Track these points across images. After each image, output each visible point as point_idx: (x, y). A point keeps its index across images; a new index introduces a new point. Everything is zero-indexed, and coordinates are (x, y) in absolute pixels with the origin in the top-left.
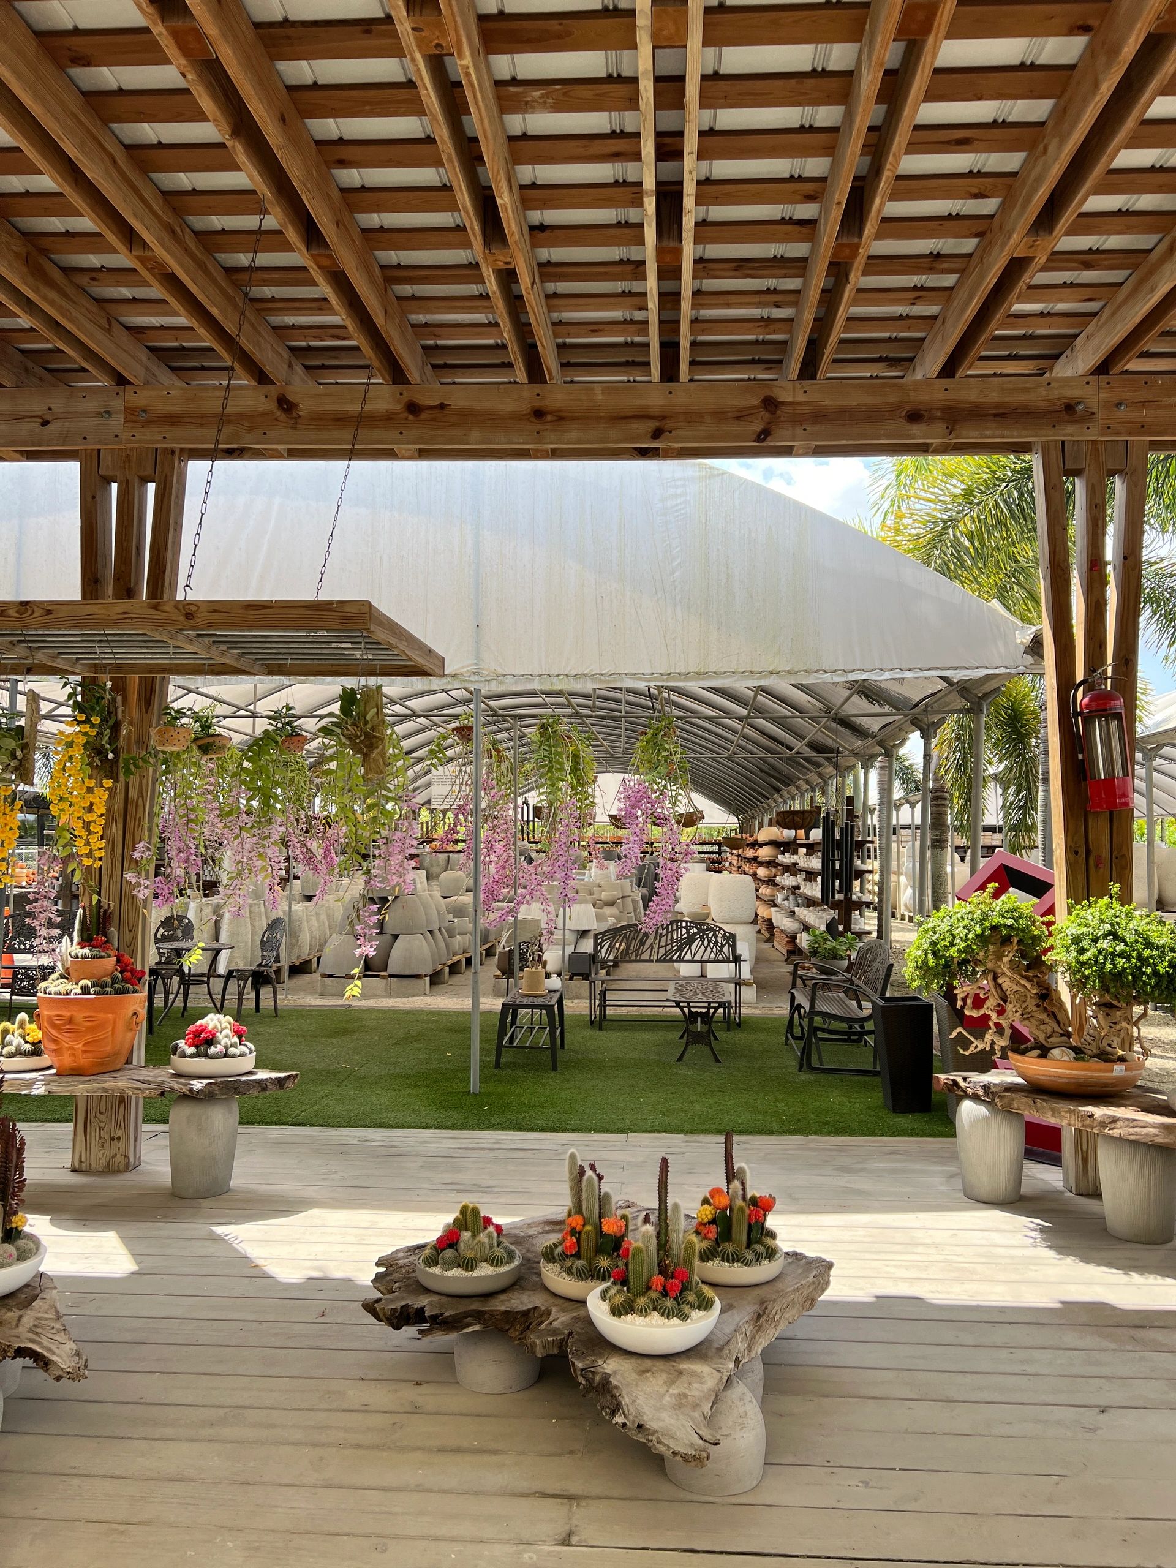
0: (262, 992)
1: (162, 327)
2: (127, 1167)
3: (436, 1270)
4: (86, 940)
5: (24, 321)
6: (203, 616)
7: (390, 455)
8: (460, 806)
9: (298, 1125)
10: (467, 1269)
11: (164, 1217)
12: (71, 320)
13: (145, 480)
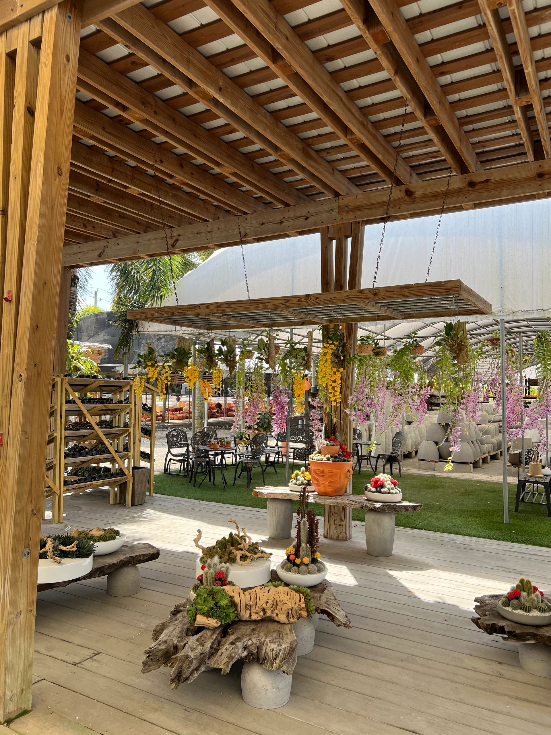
0: (393, 465)
1: (355, 168)
2: (346, 538)
3: (509, 609)
4: (327, 438)
5: (301, 176)
6: (381, 294)
7: (460, 209)
8: (493, 379)
9: (419, 529)
10: (526, 611)
11: (365, 563)
12: (319, 172)
13: (347, 237)
